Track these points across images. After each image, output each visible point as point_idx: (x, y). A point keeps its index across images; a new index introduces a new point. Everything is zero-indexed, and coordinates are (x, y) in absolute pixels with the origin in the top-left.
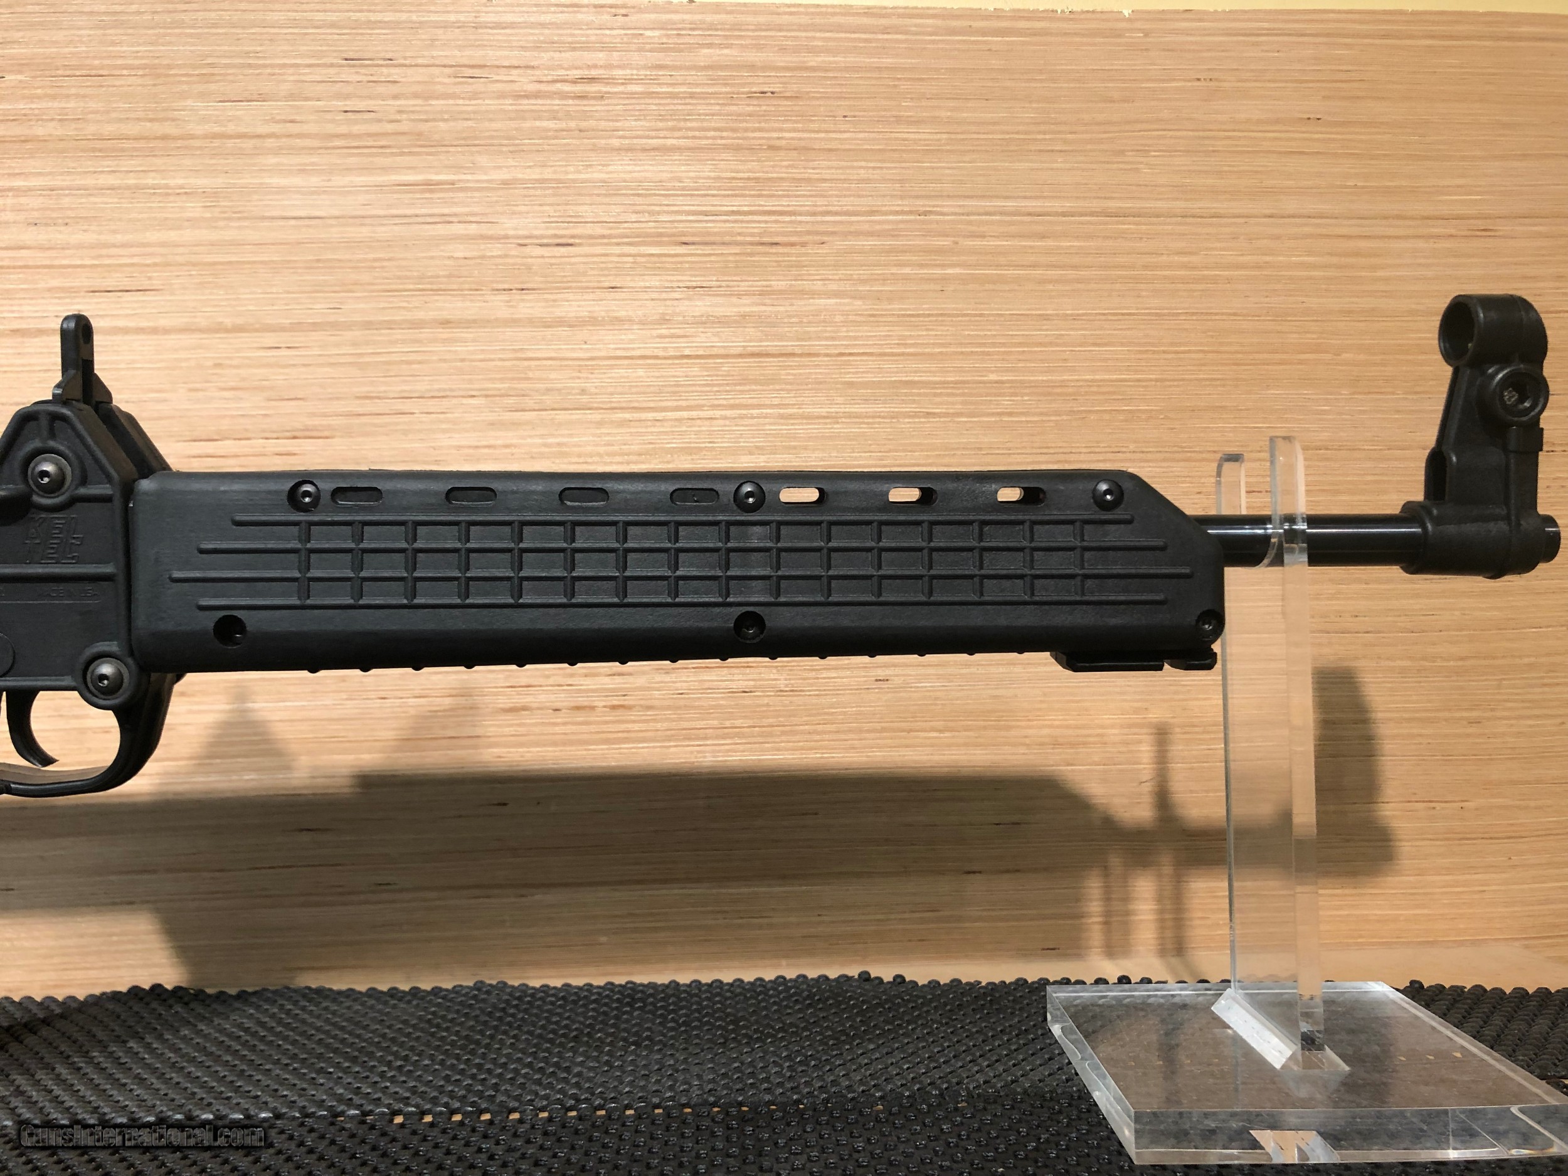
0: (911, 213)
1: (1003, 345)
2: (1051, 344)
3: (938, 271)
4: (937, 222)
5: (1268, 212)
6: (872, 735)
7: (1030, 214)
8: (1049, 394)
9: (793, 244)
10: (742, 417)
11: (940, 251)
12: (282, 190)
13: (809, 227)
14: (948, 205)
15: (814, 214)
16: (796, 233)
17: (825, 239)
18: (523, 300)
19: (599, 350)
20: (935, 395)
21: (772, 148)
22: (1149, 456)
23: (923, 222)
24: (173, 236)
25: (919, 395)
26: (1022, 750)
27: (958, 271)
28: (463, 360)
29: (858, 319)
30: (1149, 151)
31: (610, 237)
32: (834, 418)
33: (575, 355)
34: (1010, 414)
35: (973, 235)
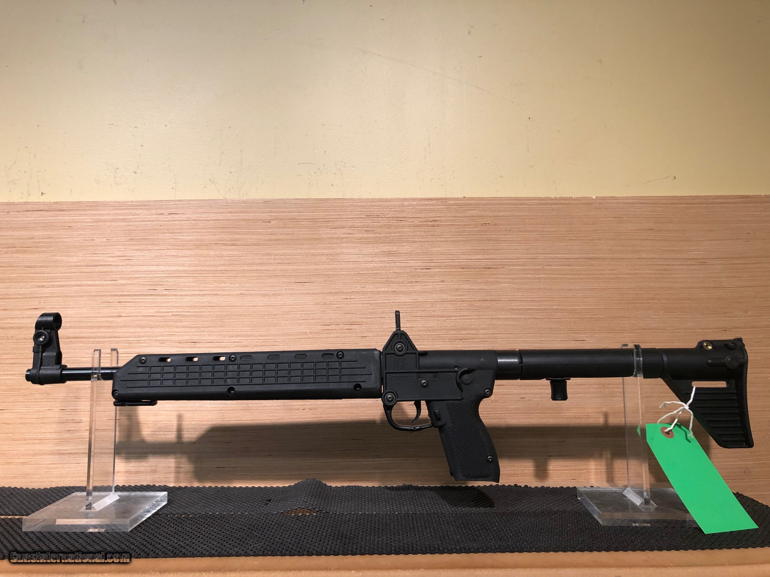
0: (530, 259)
1: (558, 298)
2: (571, 298)
3: (538, 276)
4: (537, 261)
5: (637, 257)
6: (520, 415)
7: (565, 259)
8: (572, 313)
9: (494, 268)
10: (480, 319)
11: (538, 270)
12: (349, 254)
13: (499, 263)
14: (541, 256)
15: (501, 259)
16: (496, 265)
17: (504, 266)
18: (416, 285)
19: (438, 299)
20: (538, 312)
21: (488, 240)
22: (602, 331)
23: (534, 261)
24: (318, 267)
25: (533, 312)
26: (565, 420)
27: (544, 276)
28: (399, 302)
29: (514, 290)
30: (600, 239)
31: (441, 266)
32: (507, 319)
33: (431, 301)
34: (560, 318)
35: (548, 265)
